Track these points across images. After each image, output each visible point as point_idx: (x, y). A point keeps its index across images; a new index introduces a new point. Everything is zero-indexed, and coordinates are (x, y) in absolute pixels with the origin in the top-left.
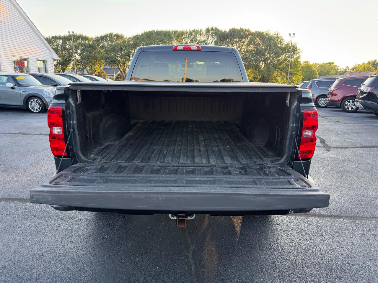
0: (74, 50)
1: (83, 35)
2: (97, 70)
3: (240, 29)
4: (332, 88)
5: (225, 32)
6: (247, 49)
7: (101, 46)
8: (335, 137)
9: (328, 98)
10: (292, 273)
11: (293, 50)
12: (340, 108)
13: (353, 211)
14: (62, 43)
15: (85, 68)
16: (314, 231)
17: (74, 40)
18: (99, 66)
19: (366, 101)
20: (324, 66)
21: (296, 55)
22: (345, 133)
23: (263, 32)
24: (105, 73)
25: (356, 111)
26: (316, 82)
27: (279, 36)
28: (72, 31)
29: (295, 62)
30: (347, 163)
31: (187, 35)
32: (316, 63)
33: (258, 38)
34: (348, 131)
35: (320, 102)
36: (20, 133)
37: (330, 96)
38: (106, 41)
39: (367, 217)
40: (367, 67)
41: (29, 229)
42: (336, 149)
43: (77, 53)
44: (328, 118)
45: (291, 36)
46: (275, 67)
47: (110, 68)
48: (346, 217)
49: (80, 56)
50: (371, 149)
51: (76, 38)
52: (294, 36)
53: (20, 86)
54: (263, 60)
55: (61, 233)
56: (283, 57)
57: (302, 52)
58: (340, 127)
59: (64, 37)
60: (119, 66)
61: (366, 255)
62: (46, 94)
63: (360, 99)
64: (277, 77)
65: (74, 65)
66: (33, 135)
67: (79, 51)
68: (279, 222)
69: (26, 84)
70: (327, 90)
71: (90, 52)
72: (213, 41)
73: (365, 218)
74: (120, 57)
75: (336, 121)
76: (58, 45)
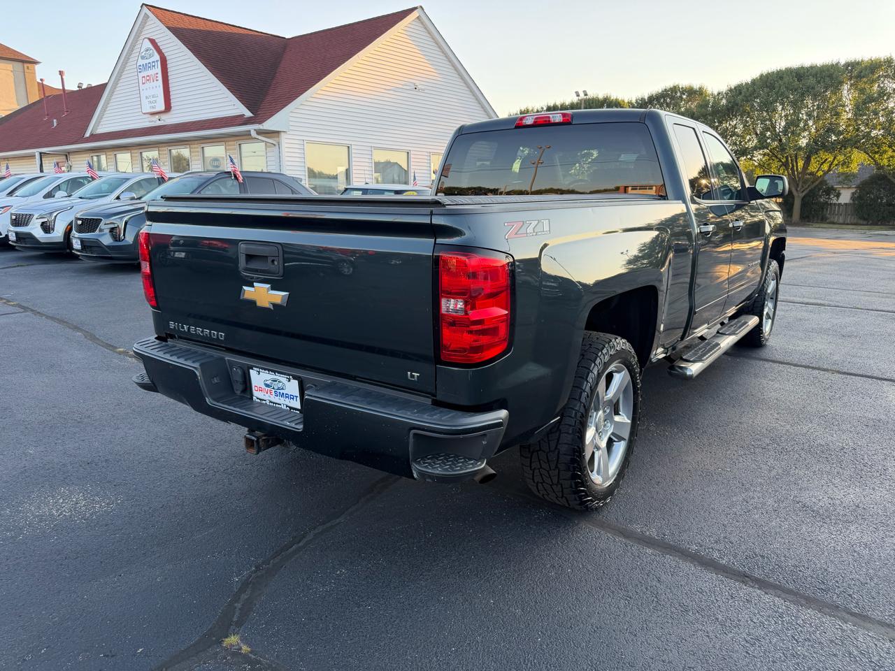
28: (584, 92)
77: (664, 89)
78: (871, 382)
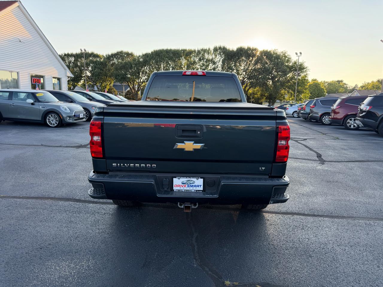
0: (86, 67)
1: (95, 53)
2: (107, 86)
3: (247, 48)
4: (335, 106)
5: (233, 51)
6: (254, 67)
7: (111, 63)
8: (331, 152)
9: (331, 116)
10: (274, 253)
11: (300, 68)
12: (342, 125)
13: (334, 212)
14: (74, 60)
15: (95, 84)
16: (297, 225)
17: (85, 57)
18: (110, 83)
19: (365, 119)
20: (332, 84)
21: (303, 73)
22: (342, 149)
23: (270, 51)
24: (115, 89)
25: (357, 129)
26: (320, 101)
27: (286, 55)
28: (84, 49)
29: (302, 80)
30: (337, 175)
31: (196, 54)
32: (324, 81)
33: (265, 57)
34: (345, 147)
35: (324, 120)
36: (42, 145)
37: (333, 114)
38: (116, 58)
39: (344, 217)
40: (376, 86)
41: (64, 220)
42: (330, 163)
43: (88, 70)
44: (329, 135)
45: (298, 55)
46: (283, 85)
47: (120, 84)
48: (327, 216)
49: (91, 72)
50: (363, 163)
51: (88, 55)
52: (300, 55)
53: (39, 102)
54: (270, 78)
55: (90, 223)
56: (290, 75)
57: (309, 70)
58: (339, 143)
59: (77, 54)
60: (129, 83)
61: (336, 242)
62: (63, 110)
63: (360, 117)
64: (284, 94)
65: (85, 81)
66: (54, 147)
67: (90, 68)
68: (268, 218)
69: (45, 100)
70: (330, 108)
71: (101, 69)
72: (221, 60)
73: (343, 217)
74: (130, 74)
75: (336, 138)
76: (70, 62)
77: (117, 51)
78: (291, 160)
